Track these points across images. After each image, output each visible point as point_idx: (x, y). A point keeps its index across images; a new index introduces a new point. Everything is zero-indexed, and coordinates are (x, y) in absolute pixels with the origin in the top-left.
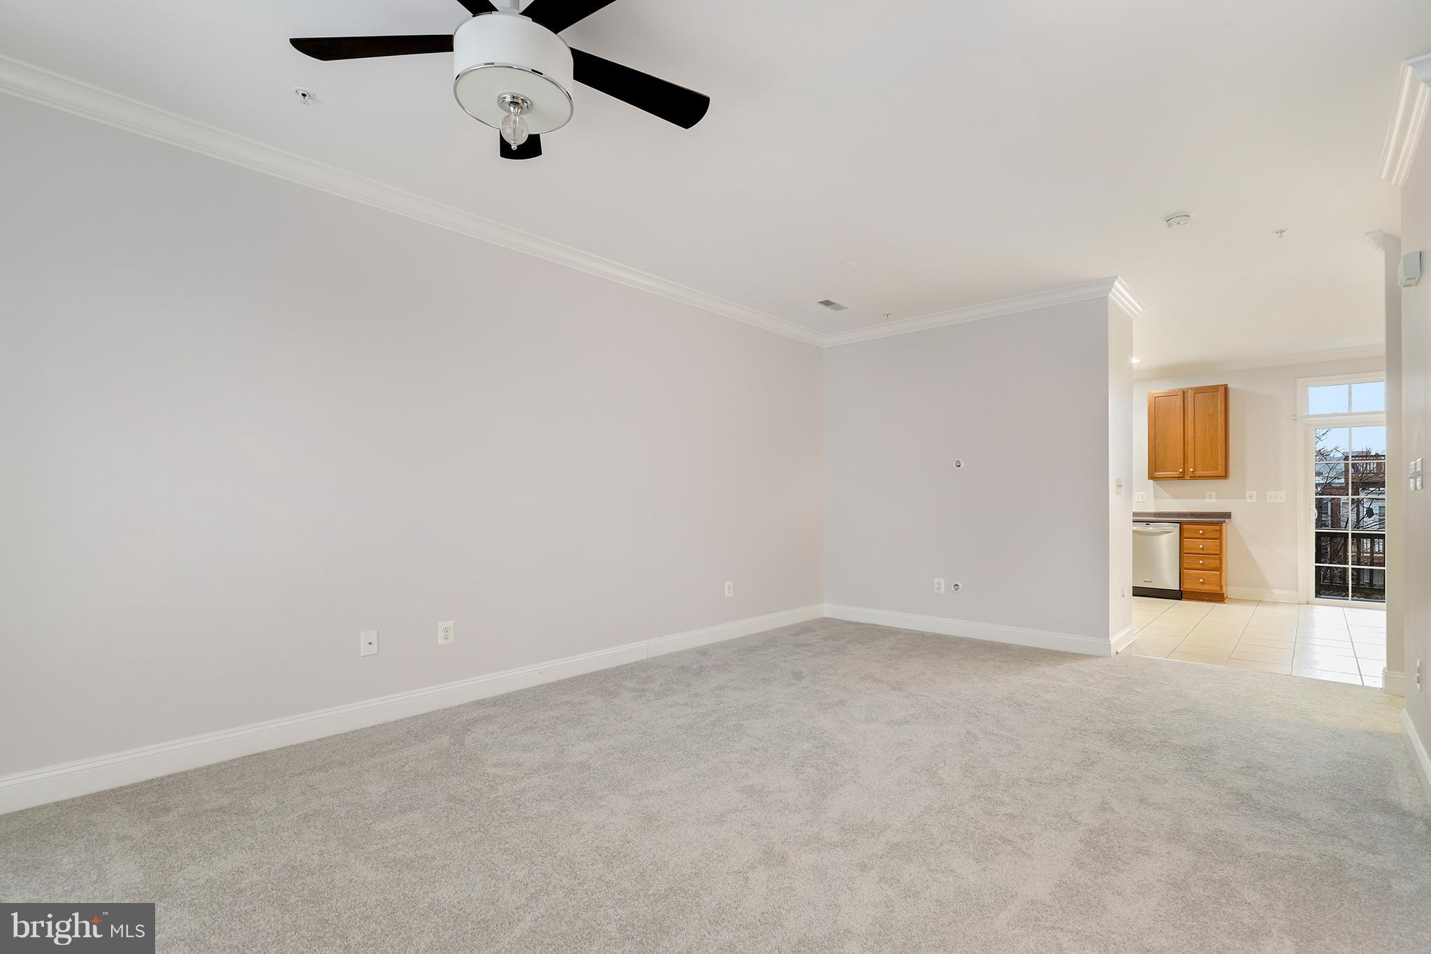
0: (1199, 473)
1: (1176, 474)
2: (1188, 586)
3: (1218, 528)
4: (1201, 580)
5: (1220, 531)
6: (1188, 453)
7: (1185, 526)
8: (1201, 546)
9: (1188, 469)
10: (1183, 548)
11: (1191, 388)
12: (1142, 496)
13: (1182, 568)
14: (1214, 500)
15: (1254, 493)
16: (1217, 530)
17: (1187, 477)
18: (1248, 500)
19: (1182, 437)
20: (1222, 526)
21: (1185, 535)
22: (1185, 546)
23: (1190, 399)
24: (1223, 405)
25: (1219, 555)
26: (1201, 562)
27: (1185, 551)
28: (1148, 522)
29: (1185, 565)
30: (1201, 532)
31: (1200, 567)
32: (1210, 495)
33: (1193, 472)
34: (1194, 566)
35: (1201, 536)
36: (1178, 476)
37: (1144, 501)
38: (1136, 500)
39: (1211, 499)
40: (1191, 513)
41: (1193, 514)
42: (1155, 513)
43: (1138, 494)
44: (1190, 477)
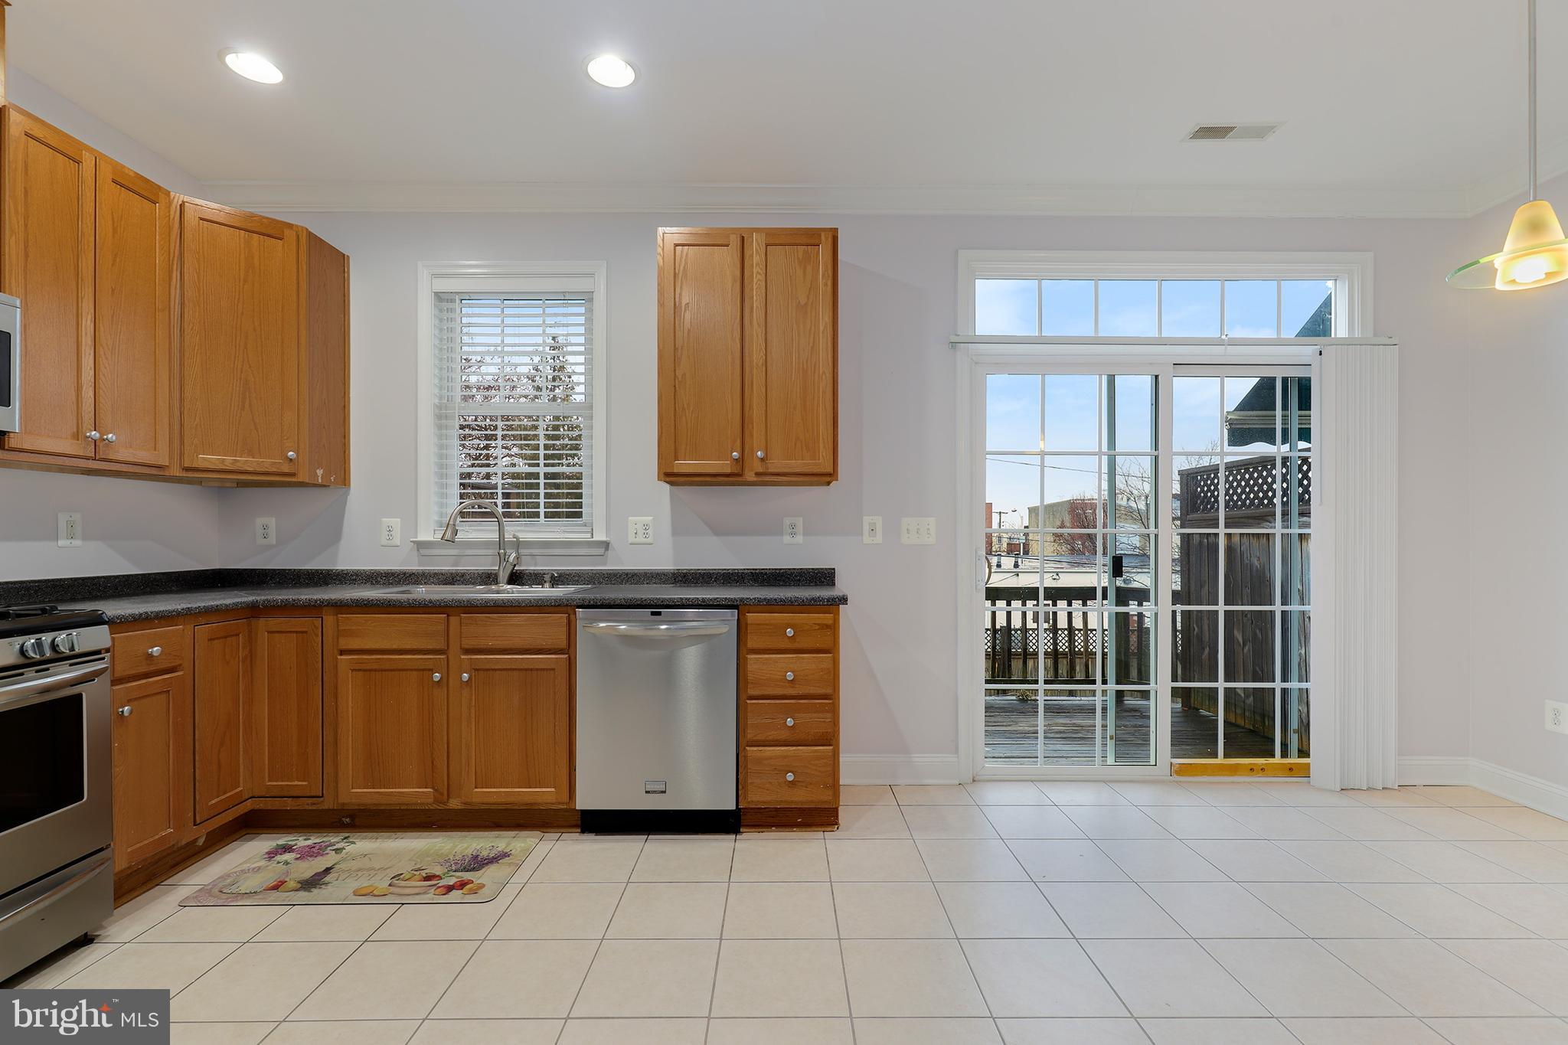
0: (777, 464)
1: (723, 466)
2: (760, 796)
3: (826, 618)
4: (790, 777)
5: (833, 628)
6: (751, 407)
7: (751, 617)
8: (790, 676)
9: (753, 452)
10: (746, 682)
11: (758, 230)
12: (646, 527)
13: (743, 743)
14: (799, 539)
15: (879, 521)
16: (828, 626)
17: (750, 476)
18: (867, 539)
19: (738, 361)
20: (838, 613)
21: (752, 642)
22: (750, 677)
23: (756, 259)
24: (830, 283)
25: (827, 699)
26: (790, 722)
27: (751, 692)
28: (656, 607)
29: (751, 734)
30: (790, 632)
31: (783, 735)
32: (793, 526)
33: (762, 460)
34: (773, 735)
35: (790, 646)
36: (728, 471)
37: (649, 540)
38: (631, 539)
39: (793, 534)
40: (754, 571)
41: (757, 574)
42: (674, 574)
43: (637, 521)
44: (758, 474)
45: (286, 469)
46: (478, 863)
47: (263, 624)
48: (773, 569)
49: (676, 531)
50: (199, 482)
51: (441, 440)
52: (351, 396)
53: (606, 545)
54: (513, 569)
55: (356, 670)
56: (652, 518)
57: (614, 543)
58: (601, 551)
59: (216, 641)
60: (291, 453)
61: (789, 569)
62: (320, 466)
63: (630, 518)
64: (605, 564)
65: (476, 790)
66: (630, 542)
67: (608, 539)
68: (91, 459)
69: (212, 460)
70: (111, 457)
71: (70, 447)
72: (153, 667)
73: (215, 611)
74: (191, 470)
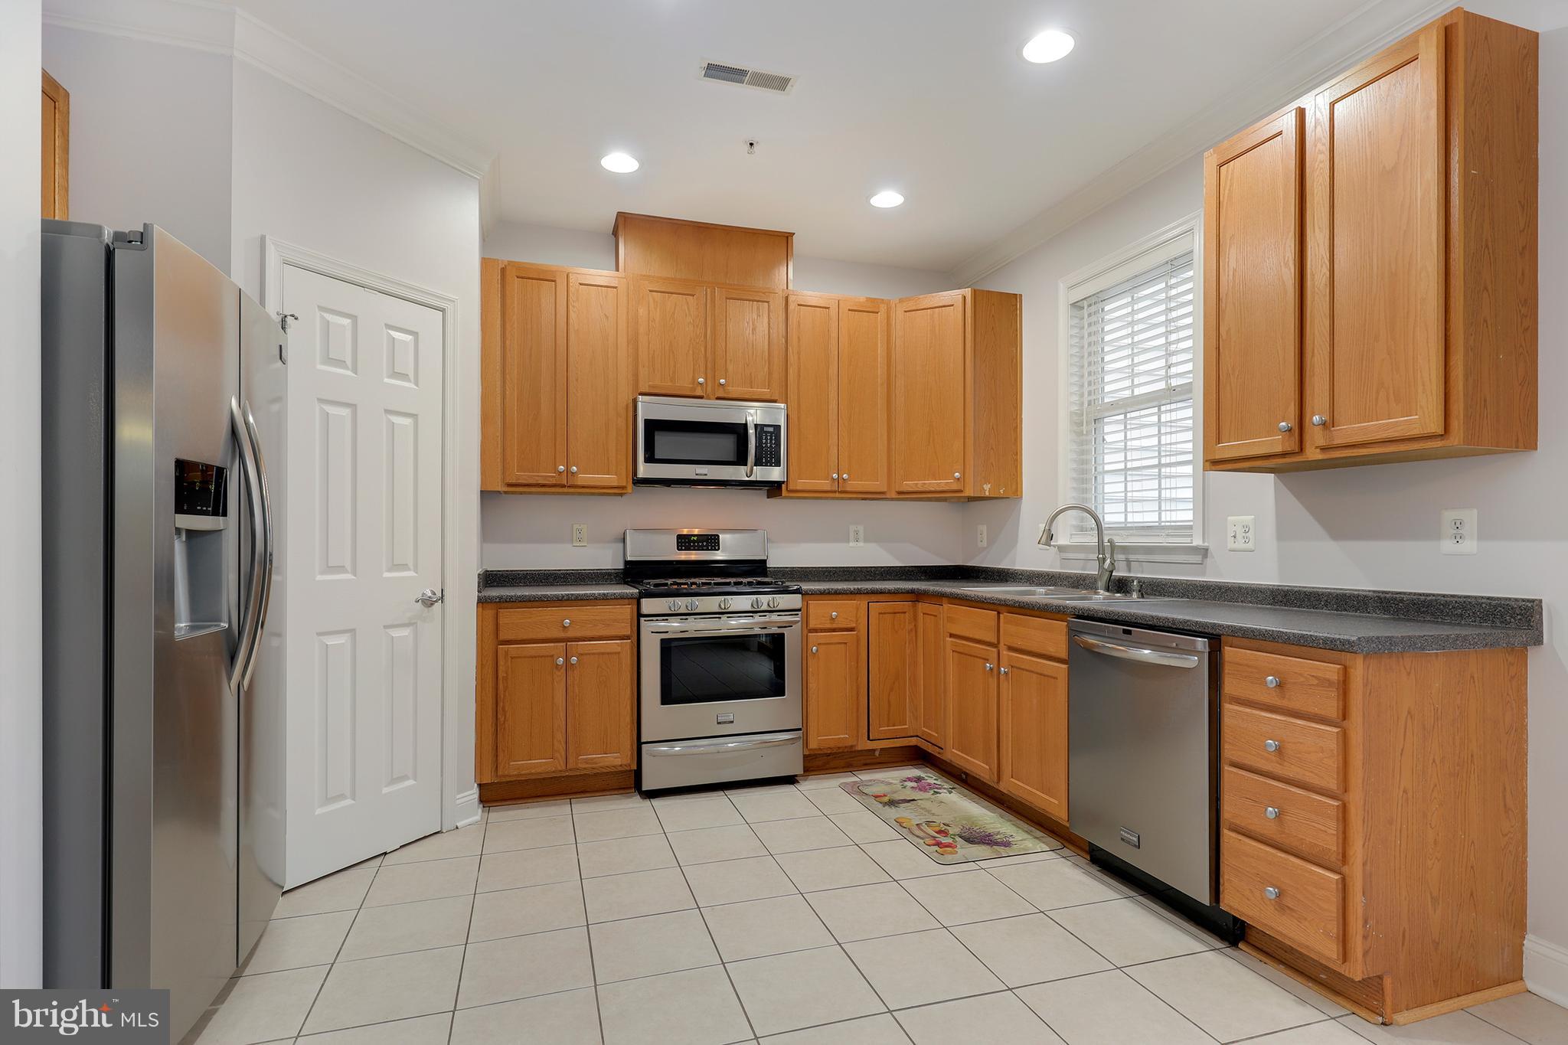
0: (1347, 430)
1: (1273, 443)
2: (1238, 903)
3: (1329, 670)
4: (1271, 894)
6: (1312, 351)
7: (1230, 652)
8: (1271, 746)
10: (1223, 740)
12: (1246, 529)
14: (1470, 546)
16: (1331, 683)
17: (1313, 453)
19: (1293, 291)
21: (1230, 687)
22: (1228, 734)
25: (1331, 796)
26: (1271, 813)
27: (1229, 755)
28: (1130, 625)
29: (1229, 813)
30: (1272, 681)
31: (1267, 829)
32: (1458, 525)
33: (1325, 426)
34: (1255, 823)
35: (1277, 702)
36: (1278, 449)
37: (1250, 546)
38: (1231, 545)
39: (1458, 538)
40: (1382, 596)
41: (1388, 600)
42: (1272, 591)
43: (1237, 521)
44: (1324, 449)
45: (955, 487)
46: (985, 839)
47: (922, 607)
48: (1415, 594)
49: (1283, 532)
50: (945, 500)
51: (1082, 445)
52: (1023, 417)
53: (1204, 552)
54: (1111, 575)
55: (956, 652)
56: (1253, 517)
57: (1212, 549)
58: (1198, 558)
59: (887, 615)
60: (957, 474)
61: (1444, 596)
62: (987, 481)
63: (1229, 518)
64: (1204, 574)
65: (1011, 779)
66: (1229, 548)
67: (1206, 544)
68: (835, 492)
69: (909, 485)
70: (848, 489)
71: (824, 484)
72: (834, 626)
73: (881, 593)
74: (900, 493)
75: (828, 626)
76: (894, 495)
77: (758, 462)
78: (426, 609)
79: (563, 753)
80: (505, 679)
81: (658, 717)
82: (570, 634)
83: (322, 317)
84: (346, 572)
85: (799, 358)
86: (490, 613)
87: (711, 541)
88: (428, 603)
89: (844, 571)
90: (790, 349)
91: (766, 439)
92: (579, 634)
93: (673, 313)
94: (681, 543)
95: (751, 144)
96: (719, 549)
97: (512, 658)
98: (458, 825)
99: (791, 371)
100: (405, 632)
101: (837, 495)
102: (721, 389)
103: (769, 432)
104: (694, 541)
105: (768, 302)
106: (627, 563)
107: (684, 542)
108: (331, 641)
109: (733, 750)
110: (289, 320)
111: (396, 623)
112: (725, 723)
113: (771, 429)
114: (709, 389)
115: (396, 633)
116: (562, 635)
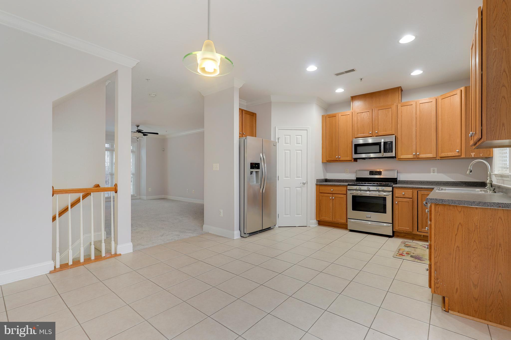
45: (457, 154)
46: (418, 258)
59: (425, 195)
60: (457, 150)
62: (473, 152)
68: (416, 158)
69: (443, 155)
70: (420, 157)
71: (410, 156)
72: (404, 197)
73: (422, 188)
74: (441, 157)
75: (402, 196)
76: (439, 158)
77: (385, 151)
78: (304, 185)
79: (332, 217)
80: (321, 200)
81: (352, 213)
82: (333, 192)
83: (285, 137)
84: (289, 178)
85: (402, 121)
86: (318, 187)
87: (380, 173)
88: (304, 184)
89: (427, 182)
90: (398, 119)
91: (388, 145)
92: (335, 193)
93: (364, 117)
94: (371, 173)
95: (361, 79)
96: (381, 175)
97: (322, 196)
98: (310, 226)
99: (399, 125)
100: (299, 189)
101: (416, 159)
102: (377, 133)
103: (389, 143)
104: (374, 173)
105: (391, 108)
106: (357, 178)
107: (372, 173)
108: (286, 189)
109: (370, 224)
110: (279, 138)
111: (298, 187)
112: (368, 217)
113: (390, 143)
114: (374, 134)
115: (298, 189)
116: (331, 192)
